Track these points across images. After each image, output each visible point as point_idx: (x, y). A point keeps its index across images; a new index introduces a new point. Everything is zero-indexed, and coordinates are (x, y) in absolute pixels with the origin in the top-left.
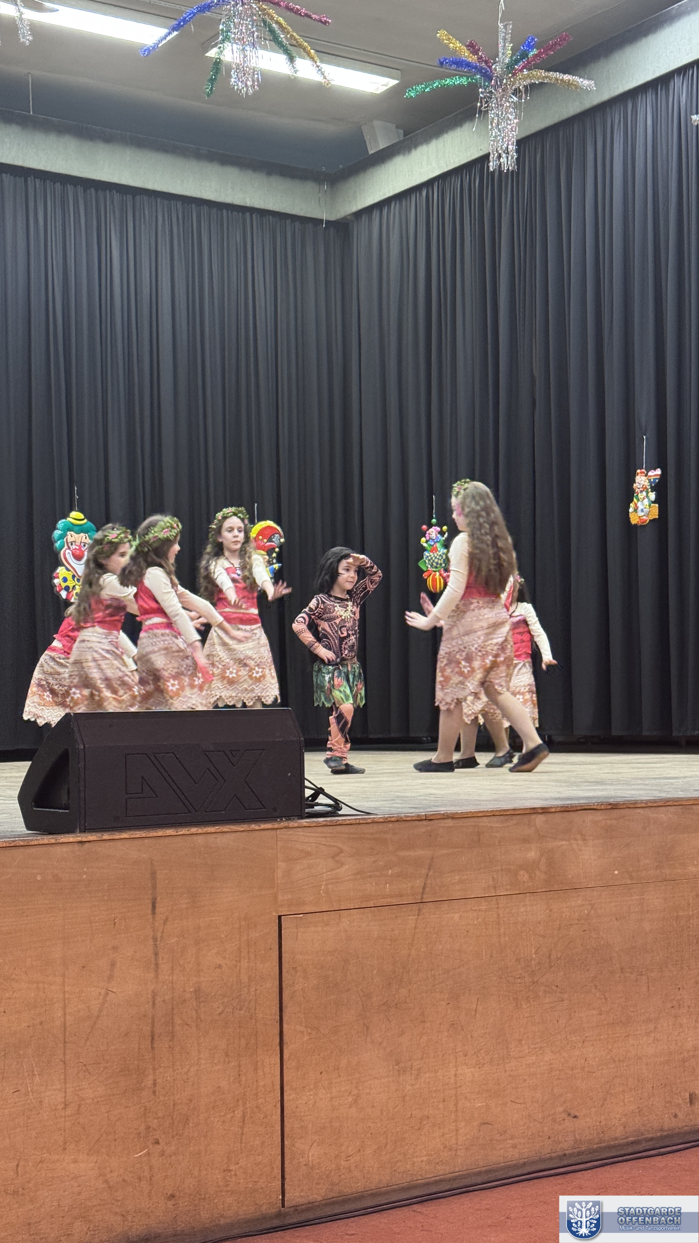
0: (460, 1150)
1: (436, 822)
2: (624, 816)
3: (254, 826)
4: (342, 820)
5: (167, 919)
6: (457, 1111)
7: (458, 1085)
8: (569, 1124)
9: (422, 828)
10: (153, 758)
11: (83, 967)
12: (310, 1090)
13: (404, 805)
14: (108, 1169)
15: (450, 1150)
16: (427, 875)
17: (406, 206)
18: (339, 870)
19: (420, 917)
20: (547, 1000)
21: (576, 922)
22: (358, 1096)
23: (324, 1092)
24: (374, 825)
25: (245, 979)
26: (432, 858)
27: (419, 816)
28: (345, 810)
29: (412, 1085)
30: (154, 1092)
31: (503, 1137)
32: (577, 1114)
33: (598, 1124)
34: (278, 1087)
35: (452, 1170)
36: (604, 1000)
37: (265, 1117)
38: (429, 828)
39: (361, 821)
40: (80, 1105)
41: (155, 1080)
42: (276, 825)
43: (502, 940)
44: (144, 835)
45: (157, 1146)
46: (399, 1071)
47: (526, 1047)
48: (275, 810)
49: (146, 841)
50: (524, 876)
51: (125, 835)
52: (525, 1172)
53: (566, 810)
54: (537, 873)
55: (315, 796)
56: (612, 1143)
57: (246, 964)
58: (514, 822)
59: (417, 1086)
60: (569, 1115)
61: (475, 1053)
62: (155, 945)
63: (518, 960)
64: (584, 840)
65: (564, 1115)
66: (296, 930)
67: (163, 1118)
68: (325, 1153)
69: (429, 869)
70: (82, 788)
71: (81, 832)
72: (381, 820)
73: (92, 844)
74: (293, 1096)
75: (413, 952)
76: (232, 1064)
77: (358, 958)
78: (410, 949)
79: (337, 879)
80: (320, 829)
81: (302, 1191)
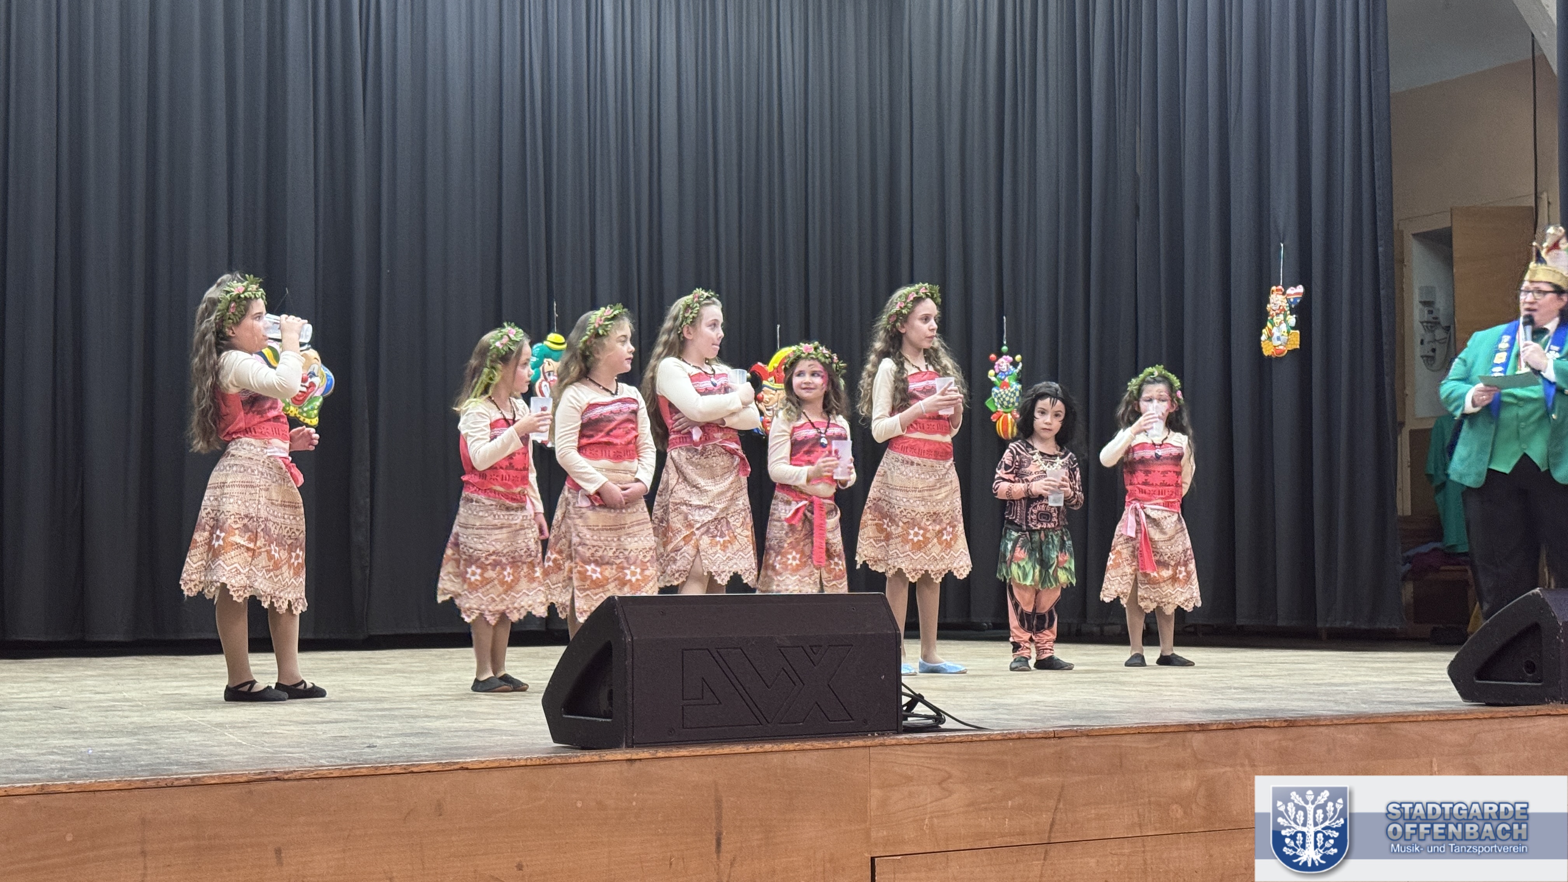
1: (1067, 740)
2: (1304, 737)
3: (841, 743)
4: (947, 736)
5: (735, 859)
9: (1050, 748)
10: (716, 655)
16: (1056, 808)
18: (946, 800)
19: (1047, 863)
24: (991, 743)
26: (1063, 787)
27: (1045, 732)
28: (949, 724)
38: (1058, 748)
39: (975, 739)
42: (868, 742)
44: (707, 752)
48: (865, 721)
49: (709, 759)
50: (1177, 811)
51: (683, 752)
53: (1230, 727)
54: (1194, 807)
55: (912, 705)
58: (1165, 742)
66: (892, 877)
69: (1059, 800)
70: (629, 692)
71: (628, 747)
72: (999, 737)
73: (643, 762)
79: (944, 811)
80: (924, 748)
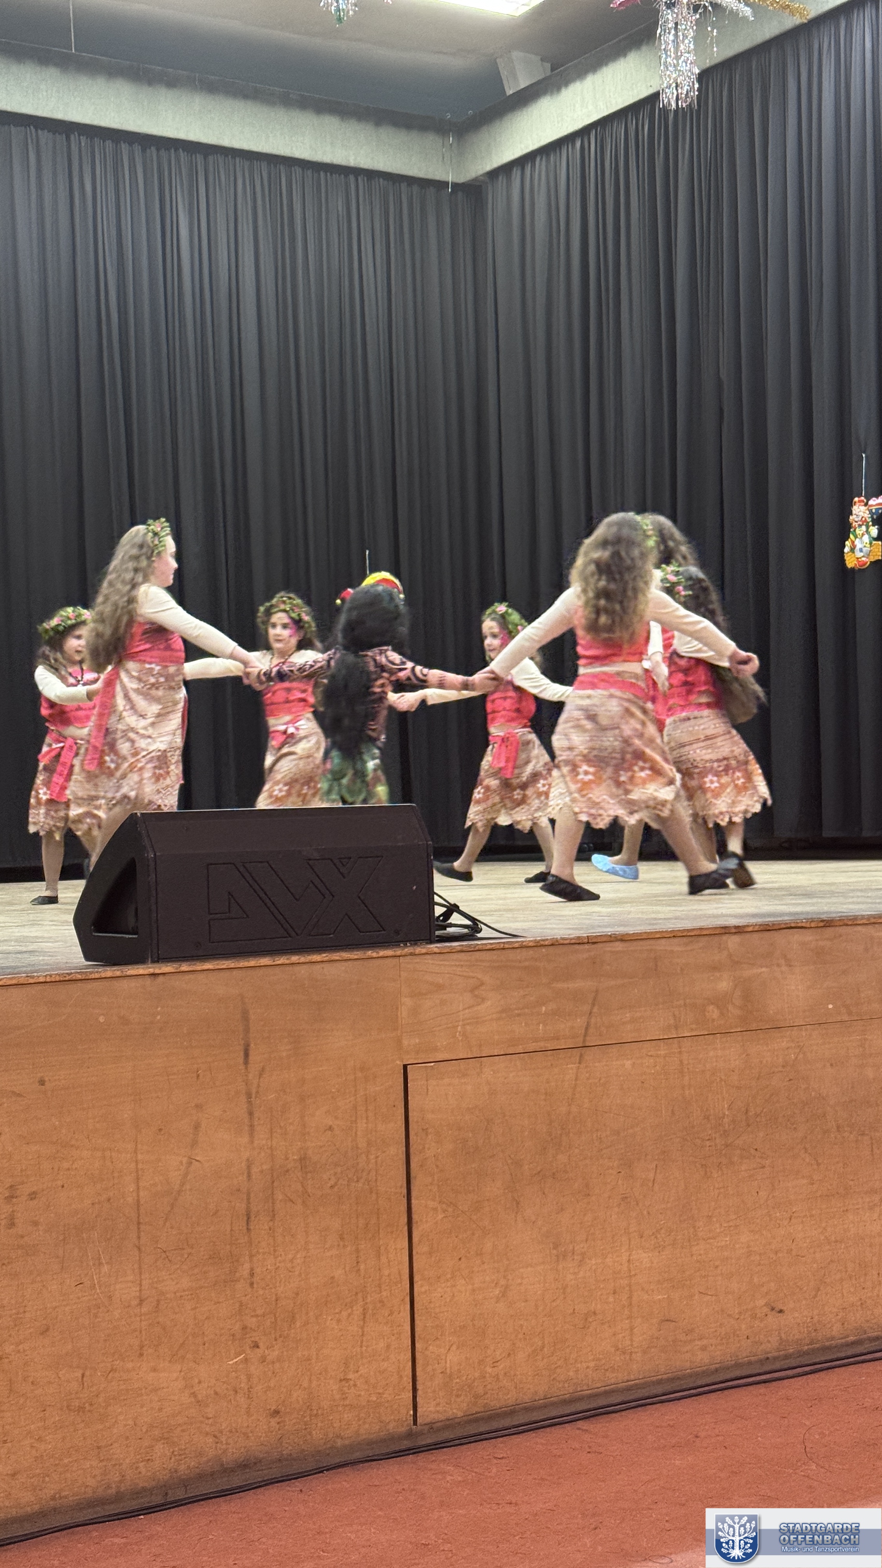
0: (636, 1353)
1: (600, 945)
2: (841, 936)
3: (370, 953)
4: (483, 944)
5: (263, 1069)
6: (630, 1304)
7: (633, 1273)
8: (773, 1320)
9: (585, 953)
10: (242, 869)
11: (160, 1130)
12: (447, 1281)
13: (560, 926)
14: (197, 1381)
15: (624, 1353)
16: (591, 1012)
17: (555, 162)
18: (479, 1008)
19: (582, 1066)
20: (744, 1168)
21: (780, 1069)
22: (507, 1287)
23: (464, 1282)
24: (524, 950)
25: (362, 1143)
26: (597, 991)
27: (579, 938)
28: (485, 932)
29: (575, 1273)
30: (252, 1284)
31: (689, 1338)
32: (784, 1308)
33: (809, 1320)
34: (407, 1276)
35: (626, 1378)
36: (815, 1167)
37: (391, 1313)
38: (593, 953)
39: (507, 946)
40: (158, 1301)
41: (252, 1269)
42: (399, 952)
43: (687, 1092)
44: (232, 965)
45: (257, 1350)
46: (557, 1256)
47: (718, 1225)
48: (397, 932)
49: (235, 972)
50: (713, 1012)
51: (208, 965)
52: (716, 1380)
53: (767, 928)
54: (730, 1007)
55: (447, 915)
56: (826, 1344)
57: (364, 1125)
58: (701, 945)
59: (581, 1274)
60: (773, 1309)
61: (653, 1234)
62: (250, 1103)
63: (707, 1118)
64: (790, 966)
65: (766, 1310)
66: (425, 1083)
67: (264, 1315)
68: (467, 1359)
69: (593, 1005)
70: (154, 907)
71: (153, 962)
72: (531, 944)
73: (167, 977)
74: (426, 1288)
75: (574, 1109)
76: (349, 1249)
77: (504, 1116)
78: (569, 1105)
79: (477, 1018)
80: (455, 956)
81: (438, 1404)
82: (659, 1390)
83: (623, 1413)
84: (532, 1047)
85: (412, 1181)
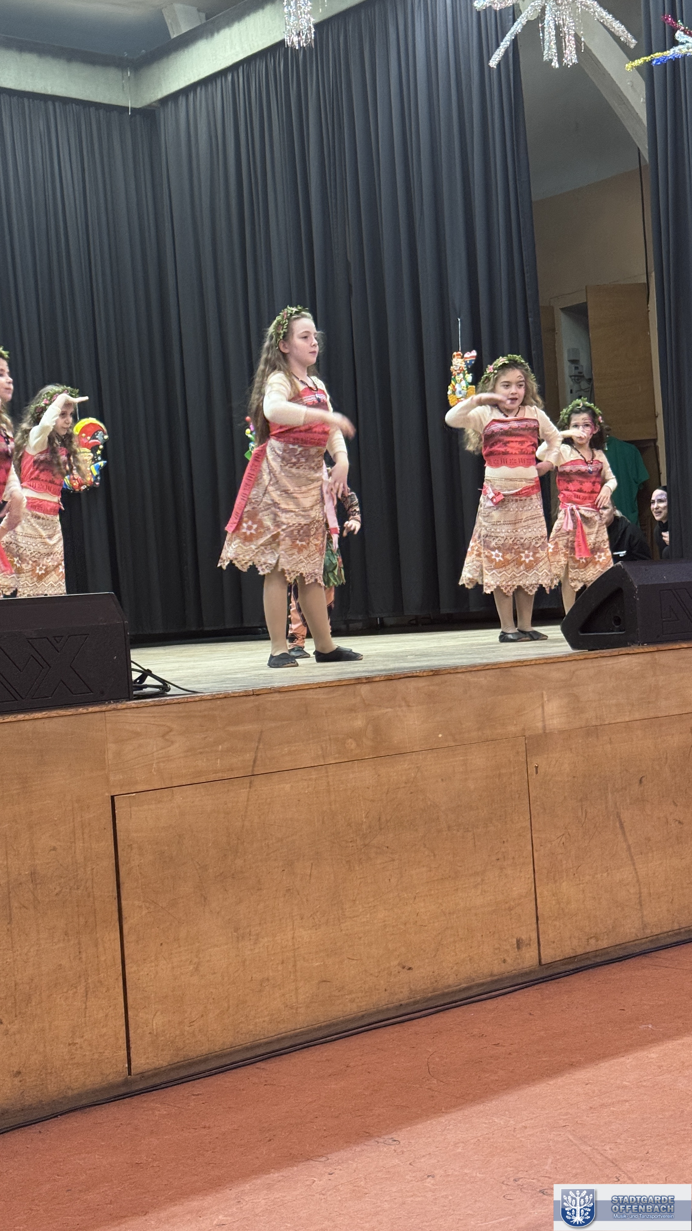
0: (300, 1008)
1: (263, 696)
2: (446, 682)
3: (81, 710)
4: (170, 700)
6: (296, 971)
7: (296, 946)
8: (404, 975)
9: (250, 703)
12: (152, 962)
15: (292, 1008)
16: (257, 748)
18: (169, 749)
19: (251, 790)
20: (379, 861)
21: (403, 785)
22: (199, 964)
23: (165, 962)
24: (203, 702)
25: (80, 859)
26: (262, 732)
27: (245, 691)
28: (173, 691)
29: (251, 950)
31: (341, 993)
32: (413, 966)
33: (431, 973)
34: (120, 961)
35: (293, 1028)
36: (432, 858)
37: (108, 990)
39: (189, 700)
42: (104, 708)
43: (333, 807)
45: (1, 1025)
46: (238, 938)
47: (360, 907)
48: (102, 693)
50: (351, 744)
52: (364, 1024)
53: (389, 678)
54: (364, 740)
55: (142, 678)
56: (446, 991)
57: (81, 845)
58: (341, 692)
59: (257, 951)
60: (404, 968)
61: (311, 916)
63: (349, 825)
64: (409, 706)
65: (399, 968)
66: (129, 810)
67: (7, 997)
68: (169, 1021)
69: (259, 742)
72: (209, 698)
74: (135, 968)
75: (247, 823)
76: (72, 942)
77: (192, 832)
78: (243, 821)
79: (169, 756)
80: (148, 709)
81: (148, 1058)
82: (320, 1034)
83: (291, 1054)
84: (212, 777)
85: (122, 886)
